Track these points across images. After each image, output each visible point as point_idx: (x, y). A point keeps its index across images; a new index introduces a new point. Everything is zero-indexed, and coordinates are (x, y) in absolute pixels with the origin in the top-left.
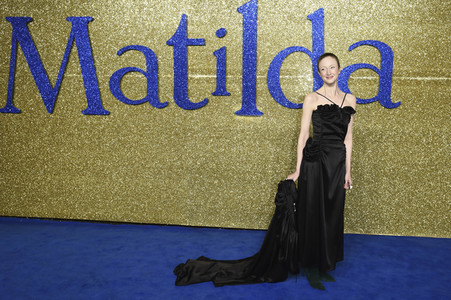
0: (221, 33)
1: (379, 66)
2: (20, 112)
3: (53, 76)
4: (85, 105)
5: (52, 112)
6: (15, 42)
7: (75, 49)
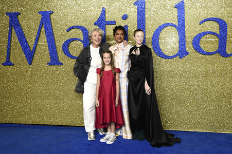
0: (125, 17)
1: (218, 33)
2: (14, 65)
3: (31, 44)
4: (49, 60)
5: (31, 64)
6: (11, 26)
7: (43, 29)
